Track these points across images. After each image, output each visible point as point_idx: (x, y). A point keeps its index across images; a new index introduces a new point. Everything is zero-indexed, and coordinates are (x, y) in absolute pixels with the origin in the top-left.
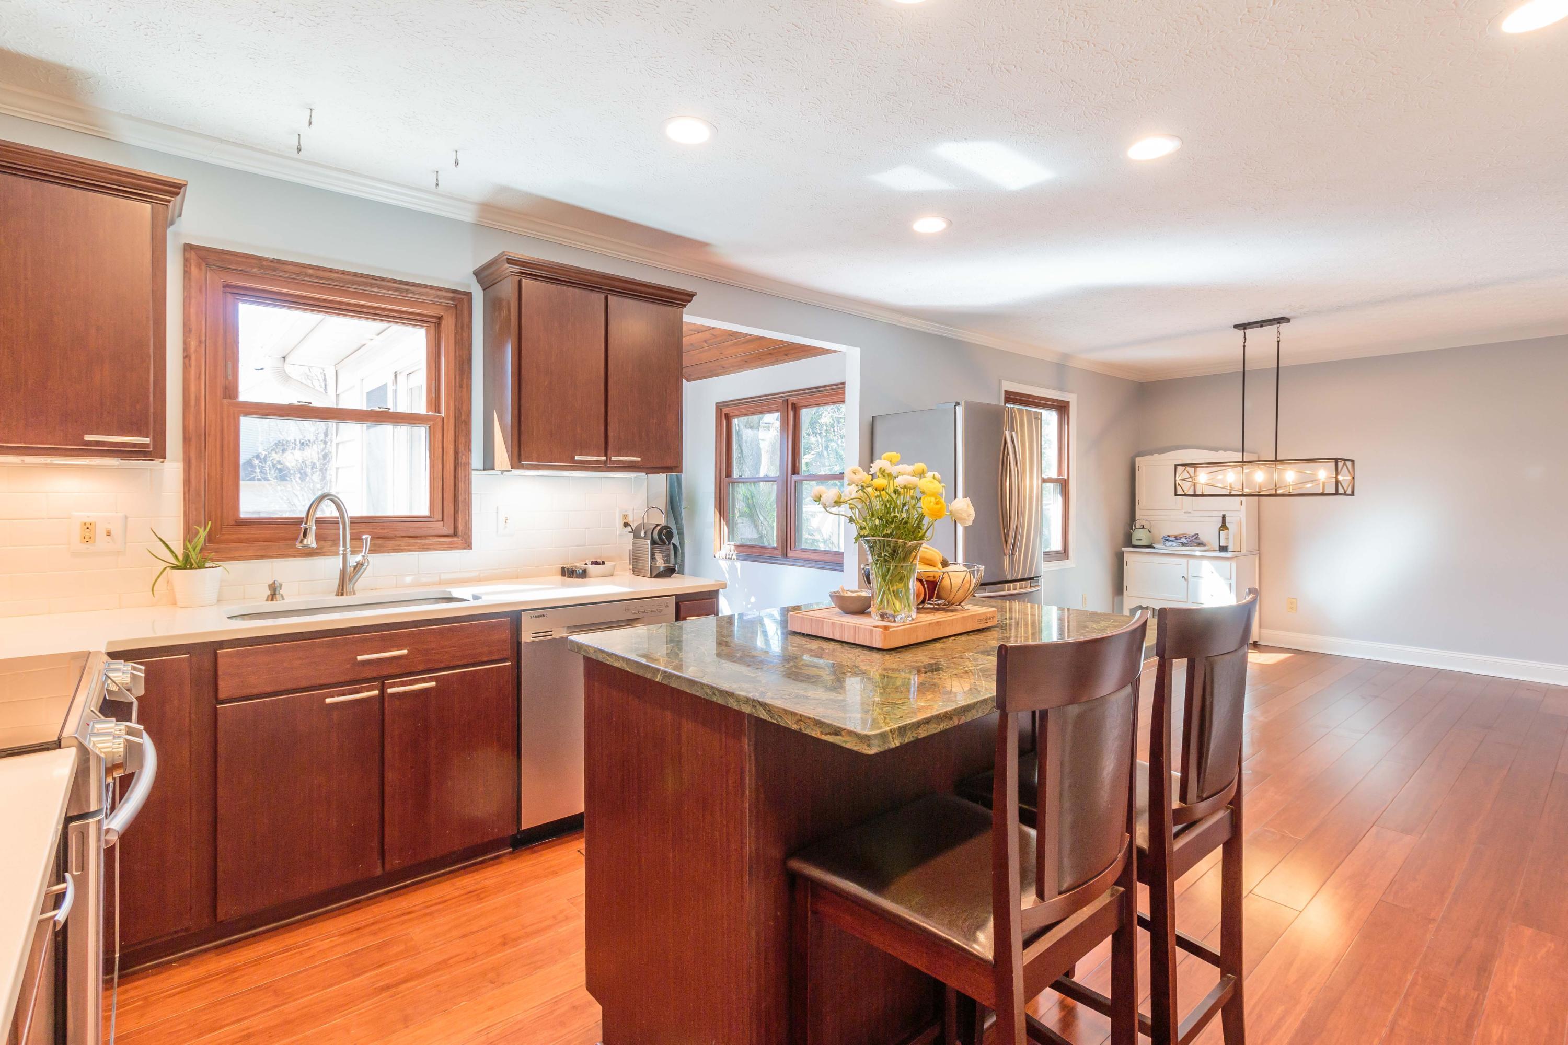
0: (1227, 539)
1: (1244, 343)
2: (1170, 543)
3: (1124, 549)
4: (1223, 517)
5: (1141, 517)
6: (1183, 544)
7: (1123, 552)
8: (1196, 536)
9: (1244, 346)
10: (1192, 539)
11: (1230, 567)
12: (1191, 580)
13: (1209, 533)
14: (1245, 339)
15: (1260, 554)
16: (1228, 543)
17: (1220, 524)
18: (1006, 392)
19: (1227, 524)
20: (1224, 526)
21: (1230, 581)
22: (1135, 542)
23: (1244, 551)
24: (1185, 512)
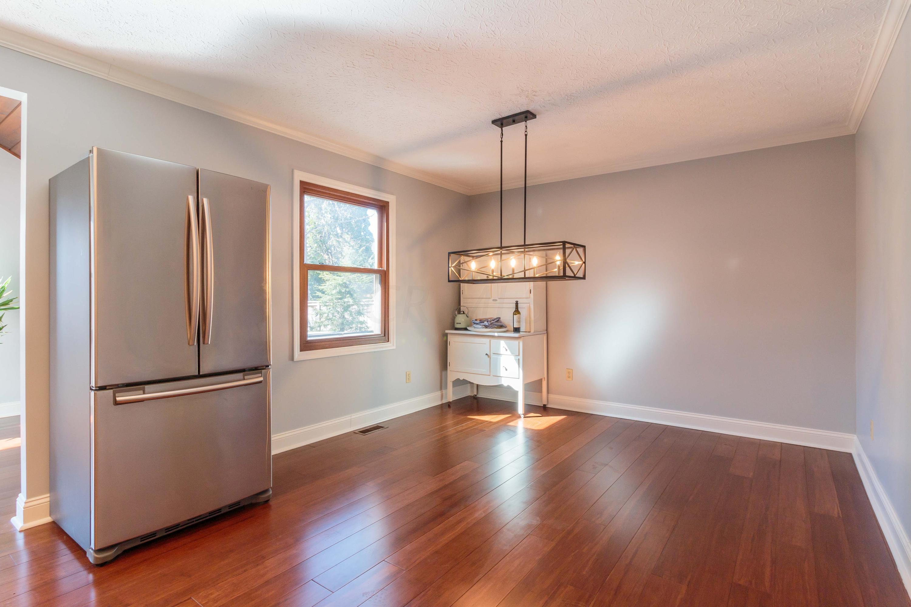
0: (519, 322)
1: (502, 138)
2: (477, 326)
3: (447, 331)
4: (516, 304)
5: (464, 305)
6: (486, 327)
7: (446, 335)
8: (498, 320)
9: (502, 141)
10: (493, 322)
11: (518, 345)
12: (493, 356)
13: (507, 317)
14: (502, 135)
15: (547, 333)
16: (520, 325)
17: (514, 310)
18: (302, 182)
19: (519, 309)
20: (517, 311)
21: (518, 358)
22: (457, 326)
23: (532, 331)
24: (493, 300)
